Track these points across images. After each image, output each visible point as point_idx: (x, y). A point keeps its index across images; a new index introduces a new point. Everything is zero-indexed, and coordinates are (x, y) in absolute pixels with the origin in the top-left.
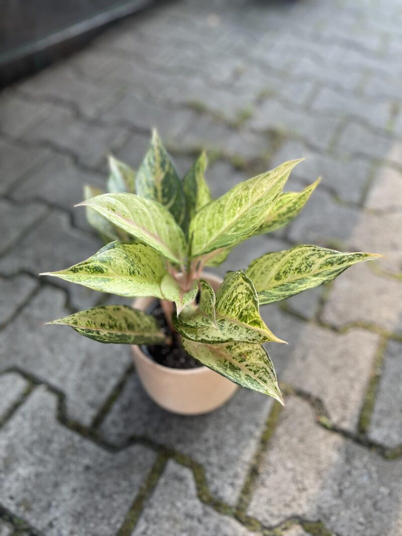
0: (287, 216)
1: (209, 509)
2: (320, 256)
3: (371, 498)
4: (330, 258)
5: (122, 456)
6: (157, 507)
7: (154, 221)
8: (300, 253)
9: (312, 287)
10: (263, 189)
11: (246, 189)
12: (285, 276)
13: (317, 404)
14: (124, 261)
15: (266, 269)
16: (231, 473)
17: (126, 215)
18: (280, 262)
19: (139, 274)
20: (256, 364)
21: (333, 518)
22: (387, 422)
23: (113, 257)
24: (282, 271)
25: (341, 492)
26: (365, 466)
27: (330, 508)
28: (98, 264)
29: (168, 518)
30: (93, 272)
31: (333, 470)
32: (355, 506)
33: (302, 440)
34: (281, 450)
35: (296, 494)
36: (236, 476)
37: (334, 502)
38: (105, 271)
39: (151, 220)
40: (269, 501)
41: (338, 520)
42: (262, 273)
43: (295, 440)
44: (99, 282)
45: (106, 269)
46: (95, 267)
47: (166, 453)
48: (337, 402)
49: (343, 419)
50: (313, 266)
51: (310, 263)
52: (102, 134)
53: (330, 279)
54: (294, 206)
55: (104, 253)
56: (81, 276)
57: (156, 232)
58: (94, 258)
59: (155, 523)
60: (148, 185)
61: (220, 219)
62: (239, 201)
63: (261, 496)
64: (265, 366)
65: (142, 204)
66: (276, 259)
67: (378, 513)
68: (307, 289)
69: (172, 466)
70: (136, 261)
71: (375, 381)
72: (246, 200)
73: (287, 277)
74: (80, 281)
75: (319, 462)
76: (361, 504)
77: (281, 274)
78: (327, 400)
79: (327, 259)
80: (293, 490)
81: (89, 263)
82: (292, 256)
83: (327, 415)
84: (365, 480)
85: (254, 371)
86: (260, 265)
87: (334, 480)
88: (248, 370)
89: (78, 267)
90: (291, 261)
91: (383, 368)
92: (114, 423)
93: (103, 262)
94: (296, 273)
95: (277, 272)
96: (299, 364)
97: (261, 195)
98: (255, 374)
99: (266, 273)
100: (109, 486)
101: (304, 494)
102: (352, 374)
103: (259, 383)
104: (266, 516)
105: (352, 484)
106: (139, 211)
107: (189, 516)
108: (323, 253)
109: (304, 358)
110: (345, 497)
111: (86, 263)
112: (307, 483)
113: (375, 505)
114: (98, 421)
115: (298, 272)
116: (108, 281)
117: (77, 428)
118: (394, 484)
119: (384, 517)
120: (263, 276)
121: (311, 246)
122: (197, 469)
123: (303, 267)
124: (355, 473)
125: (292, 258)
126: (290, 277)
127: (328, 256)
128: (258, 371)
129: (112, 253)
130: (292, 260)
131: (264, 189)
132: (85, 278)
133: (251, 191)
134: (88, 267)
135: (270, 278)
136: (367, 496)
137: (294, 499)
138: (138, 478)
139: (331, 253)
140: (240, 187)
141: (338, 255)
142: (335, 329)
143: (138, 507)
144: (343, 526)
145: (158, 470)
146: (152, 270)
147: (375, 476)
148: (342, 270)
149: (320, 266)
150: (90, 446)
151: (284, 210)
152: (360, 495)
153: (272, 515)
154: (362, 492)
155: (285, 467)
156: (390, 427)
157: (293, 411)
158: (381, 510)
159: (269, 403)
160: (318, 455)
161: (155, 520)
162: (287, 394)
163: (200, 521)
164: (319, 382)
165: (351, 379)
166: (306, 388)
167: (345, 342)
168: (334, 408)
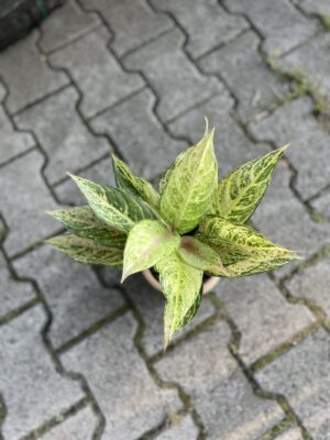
1: (136, 350)
3: (227, 406)
5: (106, 292)
6: (110, 330)
13: (236, 336)
16: (158, 339)
21: (198, 401)
22: (273, 374)
25: (213, 391)
26: (238, 388)
27: (201, 394)
29: (113, 340)
31: (217, 377)
32: (215, 403)
33: (211, 349)
34: (195, 345)
35: (187, 374)
36: (160, 343)
37: (205, 393)
40: (169, 368)
41: (200, 403)
43: (207, 347)
47: (130, 305)
48: (251, 343)
49: (247, 355)
63: (167, 362)
67: (225, 416)
69: (129, 315)
71: (287, 347)
75: (212, 368)
76: (220, 405)
78: (244, 337)
80: (187, 371)
83: (238, 347)
84: (233, 395)
87: (214, 382)
91: (300, 343)
96: (244, 304)
100: (92, 304)
101: (191, 378)
102: (275, 332)
104: (163, 373)
105: (222, 391)
107: (123, 346)
109: (250, 302)
110: (213, 395)
112: (196, 373)
113: (227, 411)
118: (247, 409)
119: (228, 420)
122: (142, 326)
124: (229, 387)
136: (226, 404)
137: (184, 376)
138: (108, 310)
142: (288, 296)
143: (101, 324)
144: (201, 408)
145: (120, 312)
147: (240, 397)
150: (93, 276)
152: (223, 400)
153: (166, 374)
154: (225, 400)
155: (191, 356)
156: (272, 379)
157: (218, 330)
158: (229, 416)
159: (207, 315)
160: (214, 364)
161: (106, 337)
162: (222, 317)
163: (127, 352)
164: (249, 323)
165: (271, 335)
166: (237, 322)
167: (289, 309)
168: (246, 345)
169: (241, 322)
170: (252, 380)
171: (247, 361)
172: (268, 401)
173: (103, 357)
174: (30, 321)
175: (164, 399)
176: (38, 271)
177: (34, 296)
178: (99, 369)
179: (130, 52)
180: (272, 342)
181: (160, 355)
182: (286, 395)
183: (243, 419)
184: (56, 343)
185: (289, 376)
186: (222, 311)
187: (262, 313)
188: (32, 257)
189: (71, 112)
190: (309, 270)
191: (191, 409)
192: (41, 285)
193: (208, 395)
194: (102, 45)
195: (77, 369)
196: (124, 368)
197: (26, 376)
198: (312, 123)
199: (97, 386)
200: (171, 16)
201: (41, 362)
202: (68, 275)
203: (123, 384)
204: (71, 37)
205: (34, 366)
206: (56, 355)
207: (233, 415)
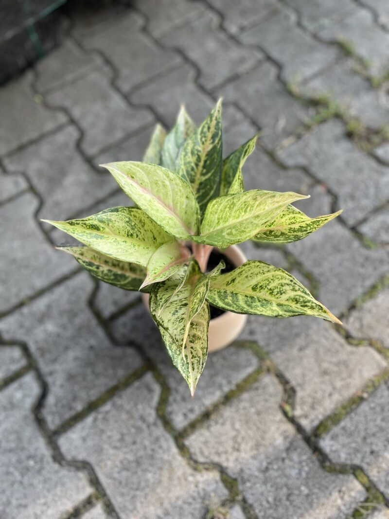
0: (295, 233)
1: (159, 423)
2: (294, 290)
3: (289, 489)
4: (300, 296)
5: (118, 351)
6: (124, 399)
7: (173, 194)
8: (280, 277)
9: (266, 314)
10: (265, 207)
11: (254, 199)
12: (260, 290)
13: (290, 393)
14: (124, 224)
15: (251, 275)
16: (189, 406)
17: (144, 184)
18: (264, 276)
19: (137, 237)
20: (198, 351)
21: (248, 484)
22: (343, 439)
23: (113, 219)
24: (260, 285)
25: (267, 469)
26: (300, 462)
27: (251, 475)
28: (96, 223)
29: (128, 412)
30: (89, 228)
31: (270, 450)
32: (272, 486)
33: (259, 413)
34: (237, 410)
35: (230, 450)
36: (192, 411)
37: (257, 473)
38: (101, 229)
39: (170, 193)
40: (206, 443)
41: (251, 488)
42: (247, 277)
43: (253, 410)
44: (92, 237)
45: (103, 228)
46: (92, 225)
47: (149, 365)
48: (310, 400)
49: (306, 417)
50: (283, 294)
51: (283, 290)
52: (235, 53)
53: (284, 316)
54: (306, 227)
55: (106, 214)
56: (76, 229)
57: (171, 204)
58: (94, 217)
59: (117, 410)
60: (193, 153)
61: (228, 214)
62: (246, 206)
63: (202, 435)
64: (201, 357)
65: (165, 176)
66: (263, 270)
67: (288, 503)
68: (261, 314)
69: (149, 377)
70: (140, 225)
71: (357, 401)
72: (250, 209)
73: (260, 292)
74: (74, 233)
75: (263, 438)
76: (278, 488)
77: (258, 286)
78: (300, 394)
79: (297, 295)
80: (229, 445)
81: (86, 220)
82: (273, 276)
83: (293, 408)
84: (294, 473)
85: (193, 356)
86: (250, 269)
87: (267, 457)
88: (190, 352)
89: (75, 222)
90: (270, 280)
91: (372, 394)
92: (124, 325)
93: (101, 221)
94: (268, 293)
95: (256, 283)
97: (262, 211)
98: (192, 358)
99: (249, 278)
100: (99, 368)
101: (236, 454)
102: (339, 384)
103: (188, 368)
104: (198, 451)
105: (279, 469)
106: (159, 182)
107: (142, 418)
108: (297, 288)
109: (301, 349)
110: (267, 474)
111: (83, 221)
112: (243, 446)
113: (288, 496)
114: (114, 317)
115: (270, 293)
116: (101, 238)
117: (97, 314)
118: (316, 491)
119: (291, 509)
120: (246, 279)
121: (291, 276)
122: (166, 390)
123: (276, 291)
124: (287, 462)
125: (272, 278)
126: (264, 294)
127: (299, 293)
128: (195, 357)
129: (113, 216)
130: (272, 280)
131: (267, 208)
132: (80, 231)
133: (257, 203)
134: (85, 224)
135: (249, 285)
136: (286, 485)
137: (226, 452)
138: (121, 373)
139: (303, 292)
140: (252, 194)
141: (306, 296)
142: (348, 337)
143: (112, 392)
144: (253, 494)
145: (137, 375)
146: (154, 236)
147: (304, 475)
148: (297, 314)
149: (288, 298)
150: (100, 332)
151: (297, 226)
152: (281, 481)
153: (202, 453)
154: (284, 480)
155: (233, 425)
156: (344, 446)
157: (265, 387)
158: (291, 502)
159: (250, 370)
160: (265, 432)
161: (119, 408)
162: (269, 371)
163: (148, 426)
164: (304, 375)
165: (334, 388)
166: (288, 375)
167: (352, 353)
168: (303, 403)
169: (294, 375)
170: (316, 450)
171: (307, 424)
172: (341, 476)
173: (117, 437)
174: (18, 395)
175: (201, 486)
176: (29, 331)
177: (23, 362)
178: (111, 451)
179: (137, 87)
180: (336, 397)
181: (193, 426)
182: (365, 466)
183: (311, 504)
184: (52, 422)
185: (365, 439)
186: (268, 363)
187: (319, 361)
188: (22, 314)
189: (71, 151)
190: (369, 304)
191: (240, 498)
192: (33, 348)
193: (261, 476)
194: (104, 83)
195: (82, 456)
196: (145, 448)
197: (11, 469)
198: (346, 145)
199: (110, 476)
200: (180, 51)
201: (32, 450)
202: (69, 333)
203: (145, 471)
204: (69, 77)
205: (23, 456)
206: (52, 438)
207: (297, 501)
